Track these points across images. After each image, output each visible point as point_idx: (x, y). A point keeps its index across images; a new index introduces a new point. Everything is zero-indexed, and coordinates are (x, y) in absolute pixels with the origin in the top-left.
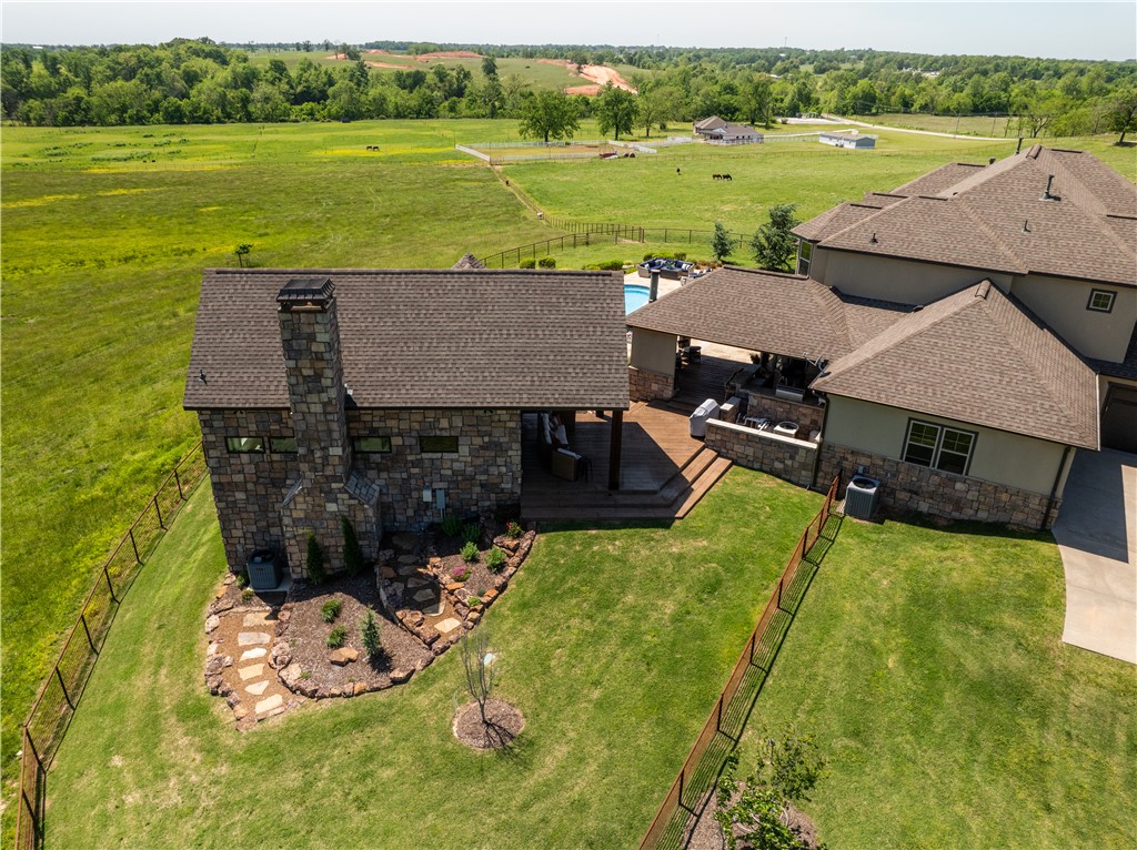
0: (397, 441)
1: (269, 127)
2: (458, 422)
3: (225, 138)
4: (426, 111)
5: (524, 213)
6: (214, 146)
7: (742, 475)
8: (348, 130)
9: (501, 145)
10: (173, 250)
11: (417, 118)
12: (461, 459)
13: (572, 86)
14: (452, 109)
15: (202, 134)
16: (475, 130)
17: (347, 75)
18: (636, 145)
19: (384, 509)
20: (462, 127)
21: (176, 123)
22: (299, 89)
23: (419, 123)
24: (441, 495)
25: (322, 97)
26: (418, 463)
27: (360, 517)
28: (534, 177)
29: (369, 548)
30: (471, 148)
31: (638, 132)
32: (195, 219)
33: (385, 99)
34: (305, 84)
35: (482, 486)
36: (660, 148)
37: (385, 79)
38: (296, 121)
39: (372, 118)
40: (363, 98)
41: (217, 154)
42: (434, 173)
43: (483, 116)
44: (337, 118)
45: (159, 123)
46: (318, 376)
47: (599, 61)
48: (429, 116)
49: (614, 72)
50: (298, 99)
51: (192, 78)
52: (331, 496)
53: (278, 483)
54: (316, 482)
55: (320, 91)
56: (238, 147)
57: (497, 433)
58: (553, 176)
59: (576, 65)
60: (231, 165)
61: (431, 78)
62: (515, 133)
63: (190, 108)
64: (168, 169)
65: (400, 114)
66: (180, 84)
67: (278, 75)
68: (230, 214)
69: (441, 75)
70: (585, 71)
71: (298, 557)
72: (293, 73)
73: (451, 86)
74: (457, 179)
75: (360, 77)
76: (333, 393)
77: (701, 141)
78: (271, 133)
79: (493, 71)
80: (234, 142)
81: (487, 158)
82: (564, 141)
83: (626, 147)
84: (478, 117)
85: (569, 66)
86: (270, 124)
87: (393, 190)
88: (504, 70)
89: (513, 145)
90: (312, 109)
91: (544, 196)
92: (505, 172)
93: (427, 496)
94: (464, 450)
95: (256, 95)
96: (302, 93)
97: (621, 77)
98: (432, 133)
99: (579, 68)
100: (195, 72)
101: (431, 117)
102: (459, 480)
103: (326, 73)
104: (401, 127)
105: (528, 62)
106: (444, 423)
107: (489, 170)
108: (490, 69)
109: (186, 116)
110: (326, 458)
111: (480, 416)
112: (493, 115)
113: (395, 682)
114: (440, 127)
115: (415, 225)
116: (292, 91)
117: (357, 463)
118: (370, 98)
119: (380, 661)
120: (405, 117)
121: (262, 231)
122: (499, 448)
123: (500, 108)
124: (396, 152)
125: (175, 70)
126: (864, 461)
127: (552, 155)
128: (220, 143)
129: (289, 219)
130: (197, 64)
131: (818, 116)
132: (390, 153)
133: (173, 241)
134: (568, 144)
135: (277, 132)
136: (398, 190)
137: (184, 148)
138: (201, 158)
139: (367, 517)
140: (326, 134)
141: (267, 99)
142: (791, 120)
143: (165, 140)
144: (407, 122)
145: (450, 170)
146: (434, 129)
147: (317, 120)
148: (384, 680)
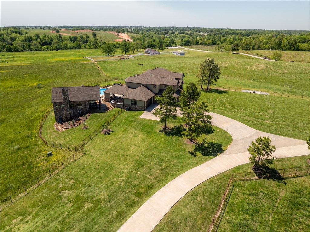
0: (75, 105)
1: (37, 52)
2: (82, 102)
3: (25, 56)
4: (78, 47)
5: (101, 74)
6: (23, 58)
7: (116, 108)
8: (58, 53)
9: (97, 57)
10: (21, 85)
11: (76, 49)
12: (82, 107)
13: (116, 39)
14: (85, 47)
15: (18, 55)
16: (91, 52)
17: (56, 38)
18: (130, 56)
19: (74, 113)
20: (88, 51)
21: (10, 52)
22: (43, 42)
23: (76, 50)
24: (80, 111)
25: (50, 44)
26: (77, 107)
27: (71, 113)
28: (104, 65)
29: (72, 117)
30: (89, 58)
31: (131, 52)
32: (24, 78)
33: (67, 44)
34: (45, 40)
35: (85, 110)
36: (135, 56)
37: (66, 39)
38: (44, 51)
39: (64, 49)
40: (61, 44)
41: (24, 60)
42: (80, 64)
43: (93, 48)
44: (54, 49)
45: (5, 52)
46: (66, 98)
47: (123, 32)
48: (79, 48)
49: (127, 35)
50: (43, 44)
51: (13, 39)
52: (68, 111)
53: (62, 111)
54: (66, 109)
55: (49, 42)
56: (29, 58)
57: (86, 104)
58: (109, 64)
59: (117, 34)
60: (29, 63)
61: (79, 38)
62: (100, 53)
63: (14, 48)
64: (12, 65)
65: (71, 48)
66: (10, 41)
67: (37, 38)
68: (32, 76)
69: (81, 37)
70: (120, 35)
71: (64, 118)
72: (41, 37)
73: (84, 40)
74: (86, 66)
75: (60, 38)
76: (68, 99)
77: (145, 54)
78: (37, 54)
79: (95, 36)
80: (28, 57)
81: (93, 60)
82: (113, 55)
83: (127, 56)
84: (92, 48)
85: (116, 34)
86: (36, 51)
87: (71, 69)
88: (98, 35)
89: (100, 56)
90: (48, 47)
91: (106, 70)
92: (97, 64)
93: (79, 111)
94: (83, 106)
95: (32, 44)
96: (44, 43)
97: (129, 36)
98: (80, 53)
99: (118, 34)
100: (14, 37)
101: (79, 49)
102: (82, 109)
103: (50, 37)
104: (72, 52)
105: (105, 32)
106: (80, 103)
107: (94, 63)
108: (94, 35)
109: (13, 50)
110: (67, 107)
111: (84, 102)
112: (95, 48)
113: (76, 126)
114: (82, 52)
115: (76, 77)
116: (41, 42)
117: (71, 107)
118: (63, 44)
119: (74, 125)
120: (72, 49)
121: (41, 80)
122: (86, 105)
123: (97, 46)
124: (71, 59)
125: (8, 37)
126: (128, 105)
127: (109, 59)
128: (24, 57)
129: (47, 77)
130: (14, 35)
131: (176, 46)
132: (69, 59)
133: (20, 83)
134: (113, 56)
135: (39, 54)
136: (72, 69)
137: (14, 59)
138: (20, 62)
139: (72, 113)
140: (52, 54)
141: (35, 45)
142: (169, 48)
143: (8, 56)
144: (73, 50)
145: (84, 64)
146: (80, 52)
147: (49, 50)
148: (75, 126)
